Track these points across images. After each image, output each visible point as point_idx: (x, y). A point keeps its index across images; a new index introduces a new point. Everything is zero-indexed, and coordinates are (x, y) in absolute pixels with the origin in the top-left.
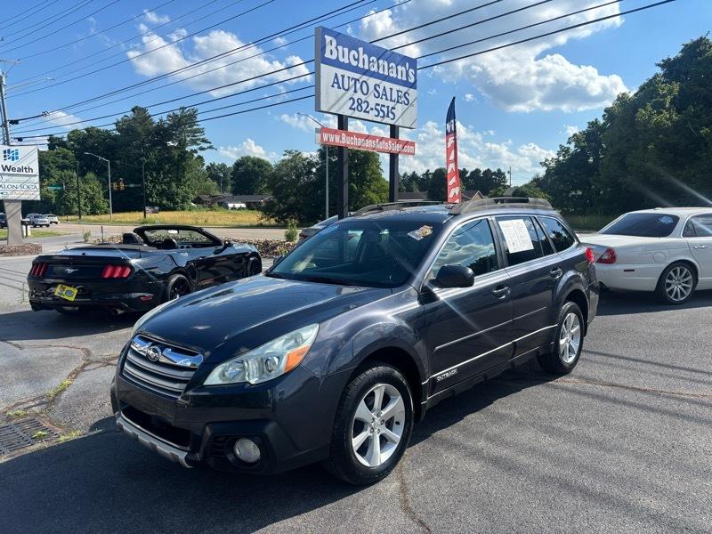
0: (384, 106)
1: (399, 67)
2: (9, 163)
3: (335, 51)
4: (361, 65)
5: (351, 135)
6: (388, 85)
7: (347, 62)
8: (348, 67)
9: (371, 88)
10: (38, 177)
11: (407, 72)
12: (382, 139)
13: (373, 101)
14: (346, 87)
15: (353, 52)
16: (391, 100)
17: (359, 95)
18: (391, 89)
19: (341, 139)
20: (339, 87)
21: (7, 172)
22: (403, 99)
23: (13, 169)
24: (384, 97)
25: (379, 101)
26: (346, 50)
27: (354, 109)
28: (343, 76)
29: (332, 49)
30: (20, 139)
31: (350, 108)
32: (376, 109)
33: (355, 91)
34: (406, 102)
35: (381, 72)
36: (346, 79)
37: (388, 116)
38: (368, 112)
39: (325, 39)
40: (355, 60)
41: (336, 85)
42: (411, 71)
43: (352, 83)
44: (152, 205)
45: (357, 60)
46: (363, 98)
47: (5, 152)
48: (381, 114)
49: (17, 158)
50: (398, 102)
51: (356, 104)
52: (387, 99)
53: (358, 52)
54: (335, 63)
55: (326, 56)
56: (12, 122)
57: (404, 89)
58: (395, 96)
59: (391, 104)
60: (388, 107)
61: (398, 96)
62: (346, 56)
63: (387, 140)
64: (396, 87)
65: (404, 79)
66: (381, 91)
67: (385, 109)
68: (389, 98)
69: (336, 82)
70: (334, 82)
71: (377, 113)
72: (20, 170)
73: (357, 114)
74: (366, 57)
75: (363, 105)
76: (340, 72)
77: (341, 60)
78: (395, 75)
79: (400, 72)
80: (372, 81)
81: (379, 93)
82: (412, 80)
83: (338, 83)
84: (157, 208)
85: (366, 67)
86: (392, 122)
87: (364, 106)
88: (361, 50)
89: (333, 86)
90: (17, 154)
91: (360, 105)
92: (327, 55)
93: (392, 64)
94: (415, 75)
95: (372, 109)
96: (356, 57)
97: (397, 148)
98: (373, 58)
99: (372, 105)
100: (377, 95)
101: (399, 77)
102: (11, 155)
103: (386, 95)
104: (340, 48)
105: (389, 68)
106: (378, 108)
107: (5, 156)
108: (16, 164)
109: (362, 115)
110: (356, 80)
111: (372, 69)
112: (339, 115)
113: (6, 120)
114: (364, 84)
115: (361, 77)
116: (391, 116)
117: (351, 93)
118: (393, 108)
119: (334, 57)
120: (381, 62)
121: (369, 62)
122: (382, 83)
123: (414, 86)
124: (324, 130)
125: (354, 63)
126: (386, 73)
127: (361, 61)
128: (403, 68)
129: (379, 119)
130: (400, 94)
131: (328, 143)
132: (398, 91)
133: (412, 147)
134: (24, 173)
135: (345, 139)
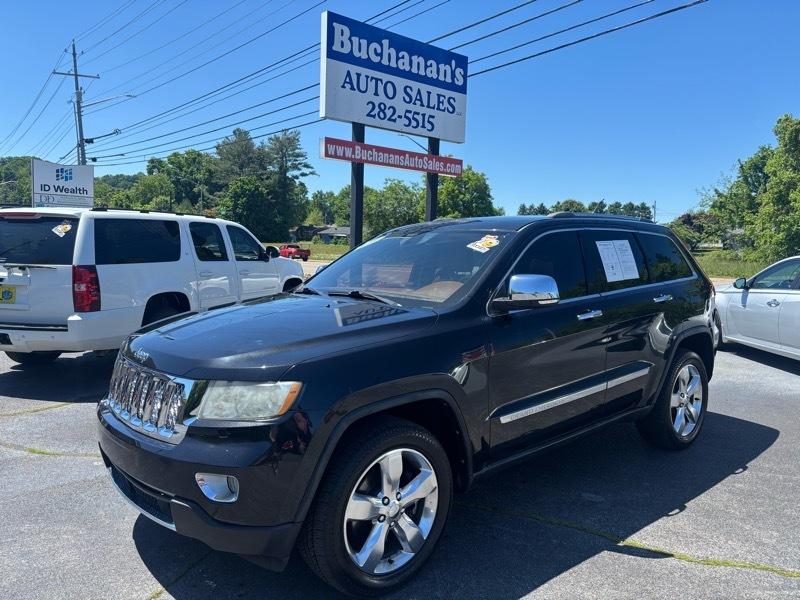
0: (418, 114)
1: (442, 66)
2: (62, 183)
3: (347, 44)
4: (385, 62)
5: (370, 148)
6: (424, 88)
7: (365, 56)
8: (367, 63)
9: (400, 93)
11: (453, 75)
12: (413, 155)
13: (401, 107)
14: (363, 88)
15: (375, 45)
16: (428, 106)
17: (382, 98)
18: (429, 93)
19: (353, 152)
20: (352, 88)
21: (59, 192)
22: (446, 105)
23: (67, 190)
24: (418, 103)
25: (411, 107)
26: (364, 42)
27: (374, 116)
28: (359, 75)
29: (345, 41)
30: (94, 160)
31: (369, 115)
32: (406, 117)
33: (376, 94)
34: (451, 110)
35: (414, 70)
36: (363, 79)
37: (423, 126)
38: (394, 121)
39: (333, 28)
40: (377, 54)
41: (348, 86)
42: (459, 71)
43: (372, 84)
45: (381, 55)
46: (389, 103)
47: (57, 171)
48: (414, 123)
49: (71, 178)
50: (438, 109)
51: (377, 110)
52: (422, 105)
53: (381, 45)
54: (349, 58)
55: (334, 48)
57: (448, 93)
58: (434, 101)
59: (429, 112)
60: (424, 115)
61: (439, 102)
62: (363, 49)
63: (421, 156)
64: (435, 90)
65: (449, 80)
66: (414, 94)
67: (420, 118)
68: (425, 103)
69: (349, 82)
70: (345, 82)
71: (407, 122)
72: (73, 191)
73: (377, 121)
74: (393, 51)
75: (386, 111)
76: (354, 69)
77: (356, 54)
78: (435, 77)
79: (443, 71)
80: (401, 83)
81: (410, 96)
82: (460, 82)
83: (351, 83)
85: (393, 64)
86: (432, 134)
87: (389, 113)
88: (386, 42)
89: (343, 87)
90: (71, 173)
91: (383, 111)
92: (336, 47)
93: (431, 62)
94: (465, 77)
95: (400, 117)
96: (379, 51)
97: (434, 165)
98: (400, 55)
99: (400, 111)
100: (408, 99)
101: (441, 78)
102: (64, 175)
103: (421, 100)
104: (353, 38)
105: (426, 67)
106: (410, 115)
107: (58, 176)
108: (69, 185)
109: (386, 123)
110: (377, 80)
111: (401, 67)
112: (354, 123)
113: (82, 139)
114: (389, 85)
115: (386, 77)
116: (429, 126)
117: (370, 96)
118: (431, 116)
119: (346, 50)
120: (414, 58)
121: (398, 59)
122: (416, 85)
123: (463, 89)
124: (329, 141)
125: (376, 59)
126: (422, 73)
127: (385, 56)
128: (448, 67)
129: (410, 129)
130: (442, 99)
131: (335, 156)
132: (439, 96)
133: (459, 166)
134: (78, 194)
135: (359, 153)
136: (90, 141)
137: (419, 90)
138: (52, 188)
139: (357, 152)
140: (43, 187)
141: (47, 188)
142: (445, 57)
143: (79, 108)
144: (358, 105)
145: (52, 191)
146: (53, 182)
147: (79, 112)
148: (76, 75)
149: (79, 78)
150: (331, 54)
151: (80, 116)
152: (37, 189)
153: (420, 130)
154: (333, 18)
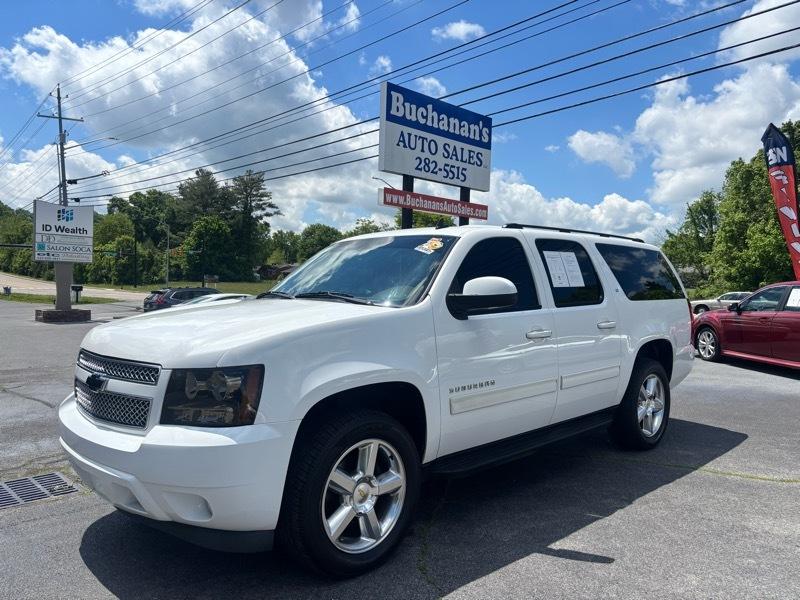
0: (454, 167)
1: (472, 126)
2: (63, 223)
3: (401, 108)
4: (429, 124)
5: (417, 196)
6: (459, 145)
7: (414, 119)
8: (416, 125)
9: (440, 147)
10: (91, 240)
11: (481, 131)
12: (450, 202)
13: (441, 161)
14: (413, 146)
15: (422, 109)
16: (462, 161)
17: (427, 154)
18: (462, 149)
19: (405, 200)
20: (405, 146)
21: (60, 232)
22: (475, 159)
23: (67, 230)
24: (454, 157)
25: (448, 161)
26: (414, 107)
27: (421, 169)
28: (410, 135)
29: (399, 106)
30: (77, 200)
31: (417, 168)
32: (445, 170)
33: (423, 151)
34: (479, 163)
35: (451, 130)
36: (413, 137)
37: (458, 178)
38: (436, 173)
39: (391, 96)
40: (423, 117)
41: (401, 144)
42: (485, 130)
43: (420, 142)
44: (212, 273)
45: (426, 117)
46: (432, 158)
47: (59, 212)
48: (451, 175)
49: (72, 219)
50: (470, 163)
51: (423, 163)
52: (457, 160)
53: (427, 110)
54: (403, 121)
55: (391, 113)
56: (71, 182)
57: (477, 149)
58: (466, 157)
59: (462, 165)
60: (458, 168)
61: (470, 157)
62: (414, 113)
63: (456, 203)
64: (467, 147)
65: (477, 138)
66: (451, 151)
67: (455, 170)
68: (460, 158)
69: (403, 141)
70: (400, 141)
71: (445, 174)
72: (73, 231)
73: (423, 174)
74: (435, 114)
75: (430, 165)
76: (407, 130)
77: (408, 117)
78: (467, 135)
79: (473, 131)
80: (441, 140)
81: (448, 152)
82: (486, 140)
83: (404, 141)
84: (216, 277)
85: (435, 126)
86: (464, 184)
87: (432, 166)
88: (430, 107)
89: (398, 145)
90: (72, 214)
91: (428, 165)
92: (393, 112)
93: (463, 123)
95: (440, 170)
96: (425, 115)
97: (465, 211)
98: (442, 116)
99: (441, 165)
100: (446, 155)
101: (472, 137)
102: (66, 215)
103: (456, 155)
104: (407, 105)
105: (460, 127)
106: (448, 168)
107: (59, 216)
108: (70, 225)
109: (430, 175)
110: (423, 139)
111: (442, 128)
112: (404, 175)
113: (64, 180)
114: (433, 144)
115: (430, 136)
116: (462, 177)
117: (417, 152)
118: (464, 169)
119: (400, 114)
120: (452, 120)
121: (439, 120)
122: (452, 143)
123: (488, 146)
124: (387, 191)
125: (422, 121)
126: (457, 132)
127: (430, 119)
128: (476, 127)
129: (448, 180)
130: (472, 154)
131: (391, 204)
132: (470, 151)
133: (484, 211)
134: (78, 234)
135: (410, 201)
136: (74, 182)
137: (455, 147)
138: (53, 228)
139: (408, 200)
140: (45, 227)
141: (48, 228)
142: (474, 118)
143: (63, 149)
144: (409, 160)
145: (53, 231)
146: (54, 222)
147: (62, 154)
148: (60, 118)
149: (63, 121)
150: (390, 118)
151: (63, 157)
152: (39, 229)
153: (455, 181)
154: (391, 87)
